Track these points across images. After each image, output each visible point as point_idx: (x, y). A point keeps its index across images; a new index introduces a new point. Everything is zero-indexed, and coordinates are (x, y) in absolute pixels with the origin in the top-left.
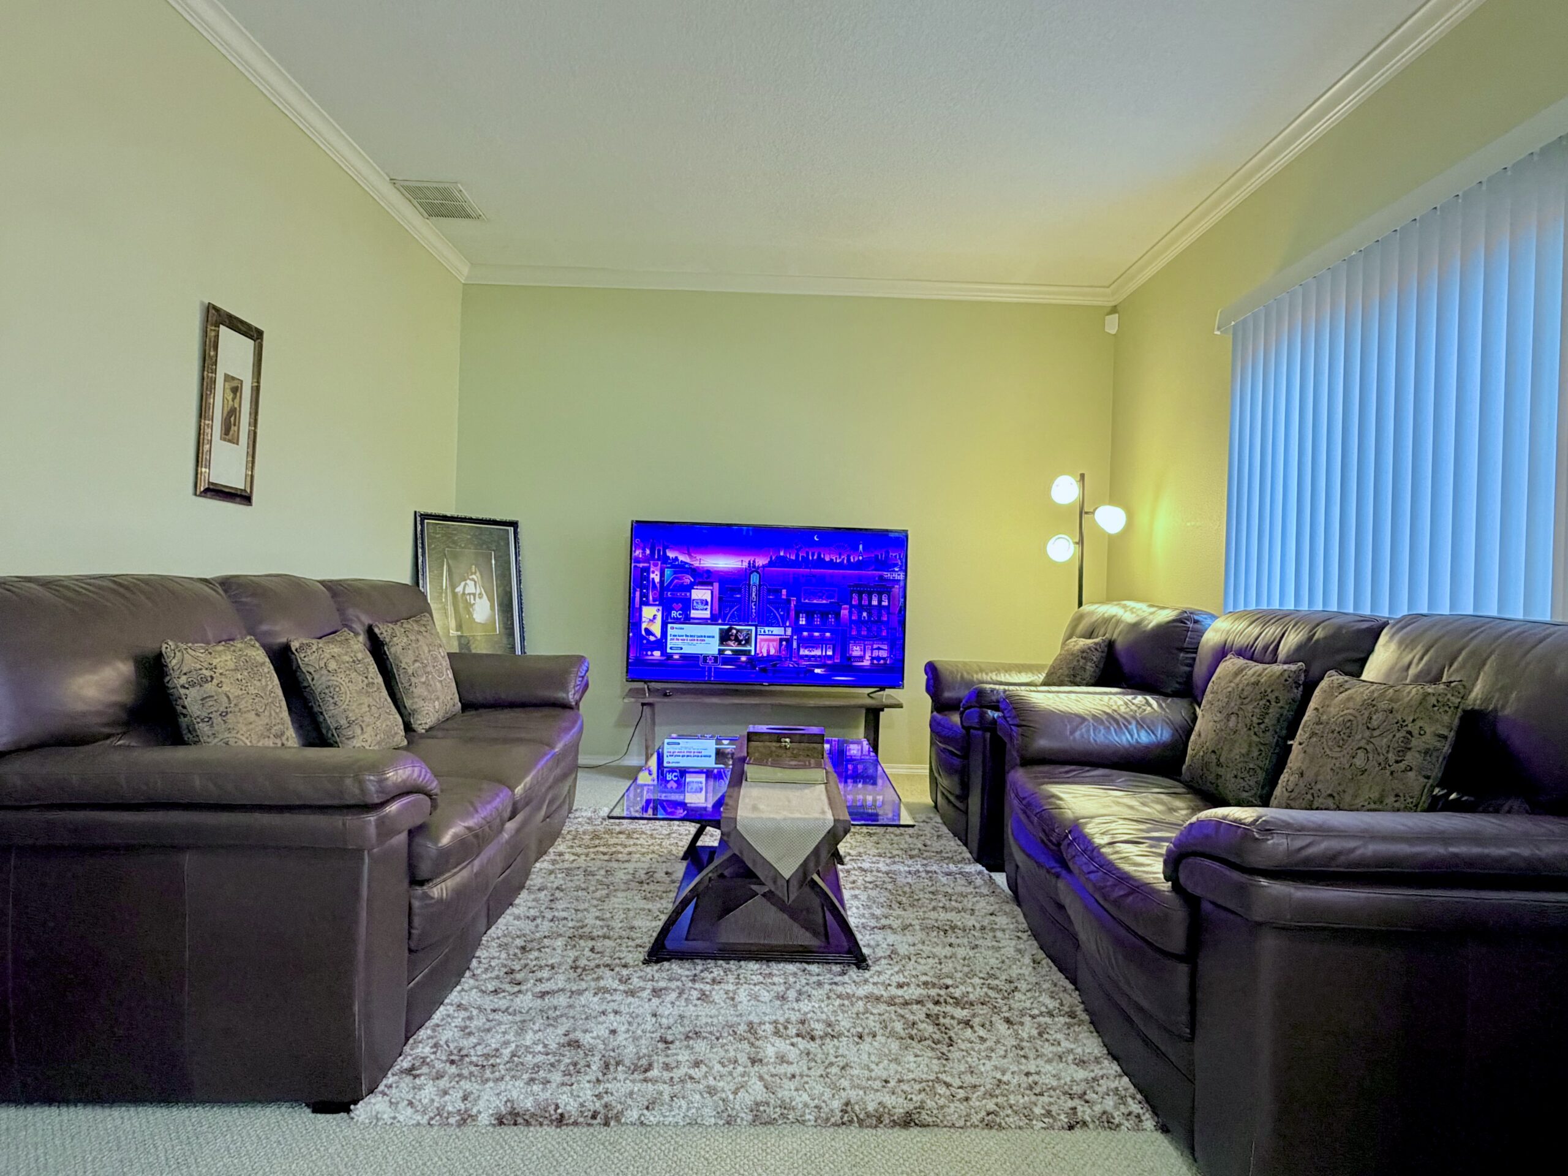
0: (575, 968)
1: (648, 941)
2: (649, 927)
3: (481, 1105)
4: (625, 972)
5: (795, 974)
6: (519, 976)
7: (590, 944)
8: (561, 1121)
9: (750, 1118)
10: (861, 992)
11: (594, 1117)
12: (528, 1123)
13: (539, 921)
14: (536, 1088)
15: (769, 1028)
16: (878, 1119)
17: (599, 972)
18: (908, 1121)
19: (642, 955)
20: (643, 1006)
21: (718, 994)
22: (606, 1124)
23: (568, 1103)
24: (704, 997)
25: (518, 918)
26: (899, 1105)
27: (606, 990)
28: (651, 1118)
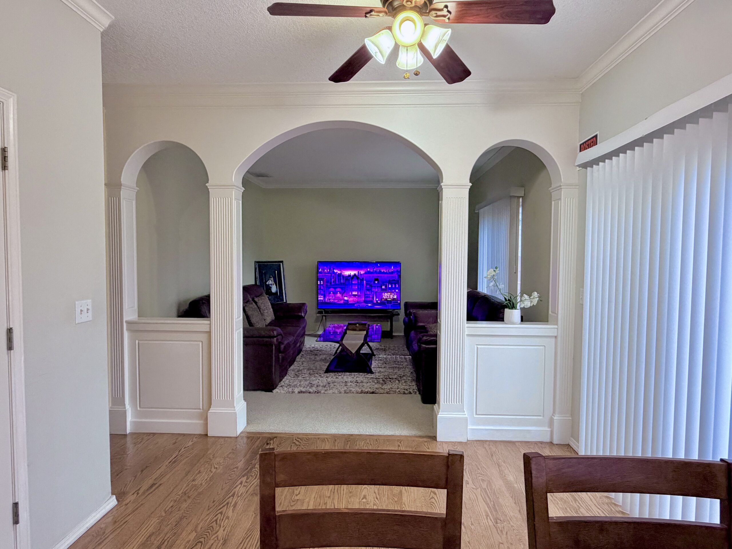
0: (310, 374)
1: (325, 370)
2: (325, 368)
3: (296, 390)
4: (320, 374)
5: (357, 375)
6: (298, 375)
7: (312, 370)
8: (310, 393)
9: (344, 392)
10: (370, 377)
11: (316, 392)
12: (304, 393)
13: (300, 367)
14: (305, 388)
15: (349, 382)
16: (367, 393)
17: (315, 374)
18: (373, 393)
19: (323, 372)
20: (325, 379)
21: (340, 377)
22: (318, 393)
23: (311, 390)
24: (337, 378)
25: (295, 366)
26: (372, 391)
27: (316, 377)
28: (326, 392)
